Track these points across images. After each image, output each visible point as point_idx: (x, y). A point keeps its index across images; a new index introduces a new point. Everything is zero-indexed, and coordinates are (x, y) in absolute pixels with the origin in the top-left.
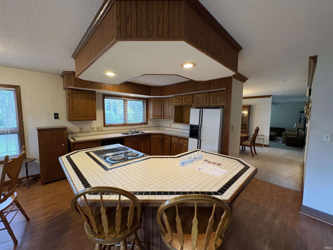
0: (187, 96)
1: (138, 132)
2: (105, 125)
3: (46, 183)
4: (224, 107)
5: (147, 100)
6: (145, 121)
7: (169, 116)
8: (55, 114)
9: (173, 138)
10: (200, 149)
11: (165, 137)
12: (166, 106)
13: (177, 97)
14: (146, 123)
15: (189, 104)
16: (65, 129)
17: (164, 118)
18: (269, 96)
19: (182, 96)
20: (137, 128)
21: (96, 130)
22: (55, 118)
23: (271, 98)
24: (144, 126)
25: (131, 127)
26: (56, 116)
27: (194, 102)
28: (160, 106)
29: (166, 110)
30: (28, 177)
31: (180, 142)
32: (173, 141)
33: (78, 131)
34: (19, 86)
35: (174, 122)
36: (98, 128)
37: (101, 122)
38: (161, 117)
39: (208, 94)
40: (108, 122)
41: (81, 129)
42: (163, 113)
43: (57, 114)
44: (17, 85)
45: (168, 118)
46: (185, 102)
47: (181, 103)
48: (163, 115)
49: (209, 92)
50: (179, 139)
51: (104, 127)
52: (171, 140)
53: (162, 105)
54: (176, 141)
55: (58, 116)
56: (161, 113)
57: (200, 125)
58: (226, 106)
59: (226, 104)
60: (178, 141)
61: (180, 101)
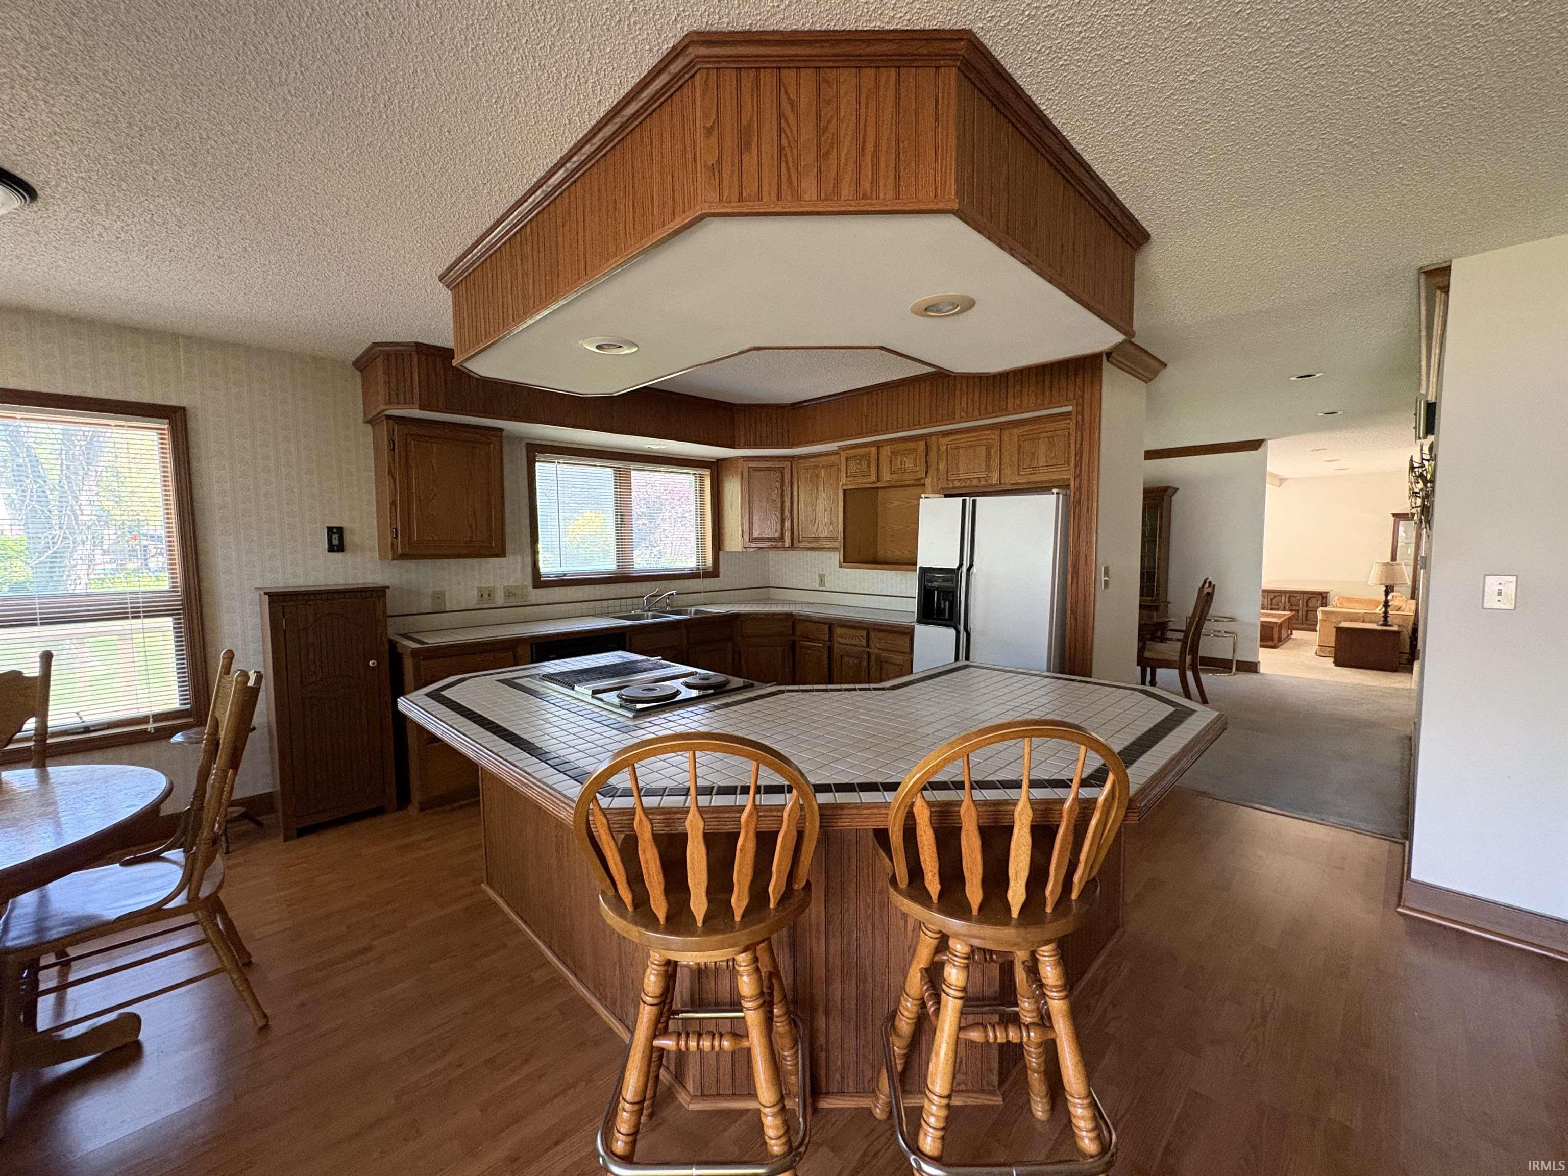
0: (901, 446)
3: (302, 832)
4: (1068, 487)
5: (717, 469)
6: (710, 562)
7: (817, 539)
8: (330, 530)
9: (839, 631)
11: (800, 629)
12: (803, 495)
13: (852, 452)
14: (714, 572)
15: (908, 478)
16: (379, 592)
17: (792, 547)
19: (878, 445)
20: (678, 594)
21: (500, 600)
22: (331, 549)
24: (702, 584)
26: (336, 540)
27: (932, 472)
28: (775, 495)
29: (803, 510)
31: (873, 651)
32: (840, 643)
33: (427, 604)
34: (184, 409)
35: (842, 560)
36: (509, 593)
37: (523, 567)
38: (780, 544)
39: (997, 432)
40: (548, 566)
41: (439, 596)
42: (787, 524)
43: (340, 530)
44: (173, 403)
45: (814, 545)
46: (894, 473)
47: (873, 478)
48: (787, 534)
49: (1001, 427)
50: (868, 633)
51: (534, 587)
52: (830, 640)
53: (782, 491)
54: (855, 645)
55: (341, 538)
56: (779, 525)
57: (964, 568)
58: (1078, 480)
59: (1078, 472)
60: (864, 642)
61: (869, 466)
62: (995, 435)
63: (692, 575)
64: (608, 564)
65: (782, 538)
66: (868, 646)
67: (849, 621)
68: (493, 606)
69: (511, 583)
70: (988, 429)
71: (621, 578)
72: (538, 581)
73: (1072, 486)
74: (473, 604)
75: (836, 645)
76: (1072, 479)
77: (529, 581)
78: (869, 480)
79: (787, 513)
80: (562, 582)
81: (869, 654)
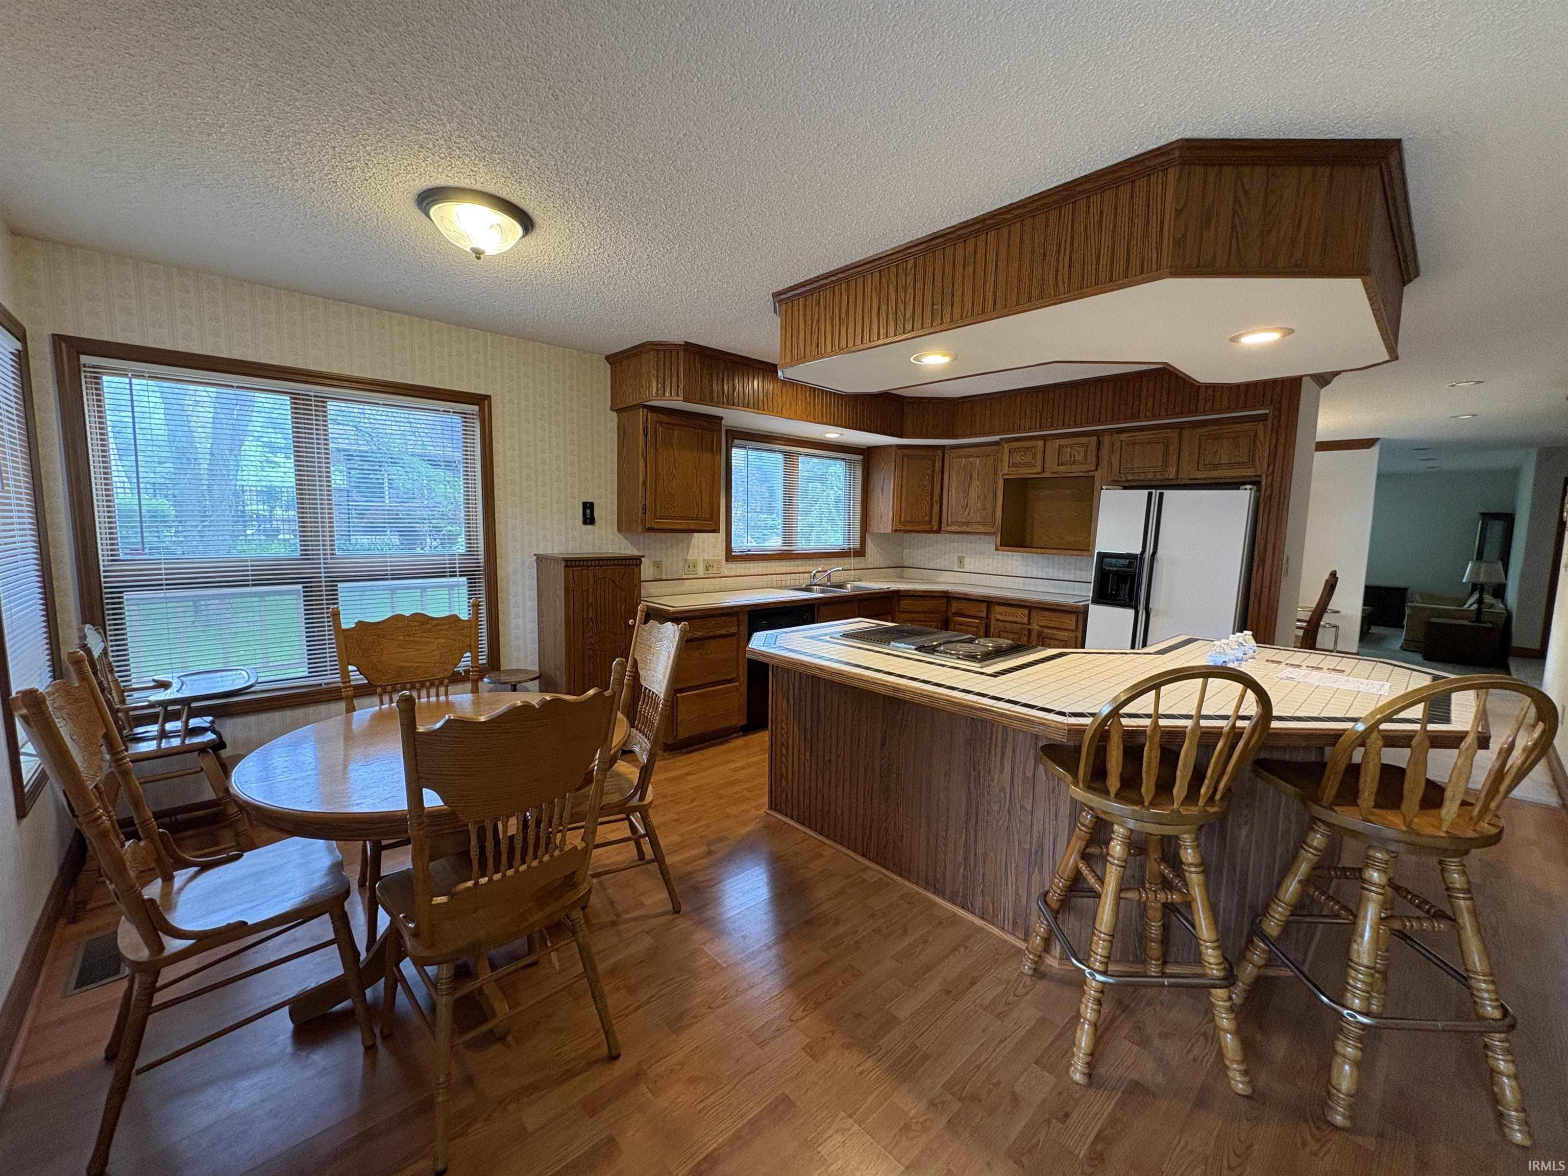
0: (1071, 441)
1: (841, 586)
2: (730, 556)
4: (1260, 483)
5: (868, 455)
6: (858, 545)
7: (967, 524)
8: (585, 504)
9: (998, 609)
11: (955, 607)
12: (955, 480)
13: (1016, 444)
14: (860, 553)
15: (1078, 470)
17: (939, 531)
18: (1367, 443)
19: (1045, 439)
20: (836, 570)
21: (701, 571)
22: (586, 522)
23: (1375, 450)
24: (852, 562)
25: (814, 567)
26: (589, 515)
27: (1104, 463)
28: (926, 481)
29: (954, 495)
31: (1035, 627)
32: (998, 620)
34: (489, 397)
35: (999, 544)
36: (707, 565)
37: (721, 543)
38: (928, 527)
39: (1177, 431)
40: (740, 543)
41: (657, 566)
42: (936, 509)
43: (591, 505)
45: (964, 528)
46: (1062, 464)
47: (1039, 469)
48: (936, 518)
49: (1180, 427)
50: (1030, 612)
51: (727, 561)
52: (988, 617)
53: (933, 477)
54: (1015, 622)
55: (591, 513)
56: (929, 510)
57: (1147, 555)
58: (1270, 478)
59: (1271, 469)
60: (1026, 620)
61: (1034, 457)
62: (1174, 434)
63: (844, 554)
64: (777, 542)
65: (930, 522)
66: (1029, 623)
67: (1012, 600)
68: (696, 576)
69: (711, 557)
70: (1168, 428)
71: (786, 556)
73: (1263, 484)
74: (682, 574)
75: (993, 622)
76: (1264, 477)
77: (725, 555)
78: (1034, 471)
79: (936, 498)
80: (748, 557)
81: (1029, 631)
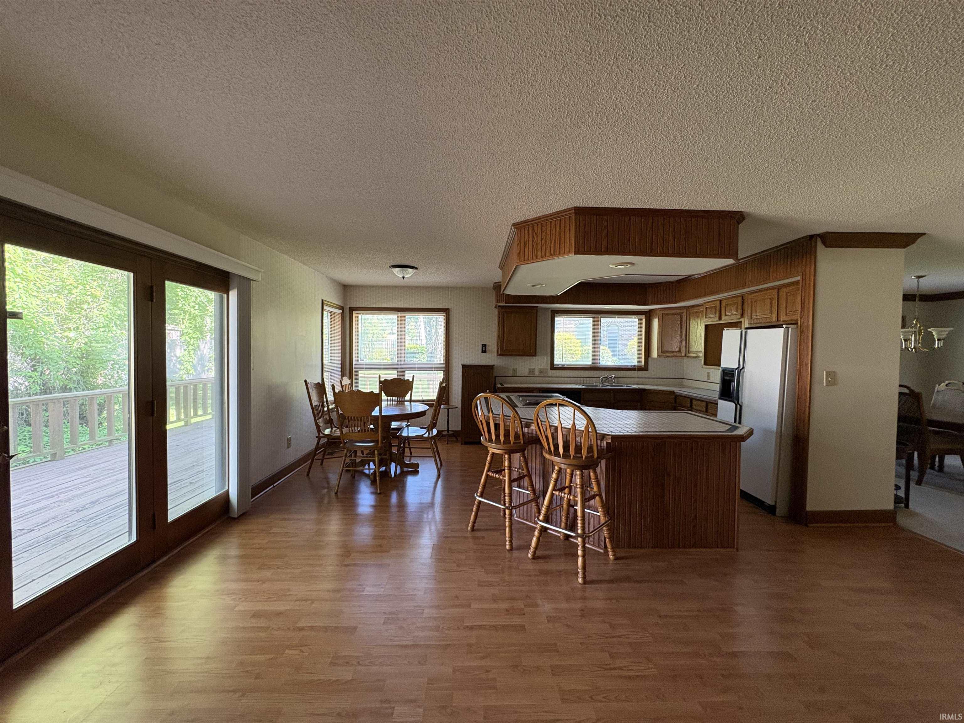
3: (466, 443)
4: (796, 324)
5: (648, 314)
6: (643, 363)
7: (696, 352)
8: (482, 345)
10: (740, 423)
12: (692, 327)
13: (709, 304)
14: (644, 369)
15: (733, 318)
16: (491, 367)
17: (685, 356)
21: (537, 373)
22: (483, 352)
24: (640, 373)
26: (484, 349)
28: (677, 328)
29: (692, 335)
30: (448, 430)
33: (511, 373)
34: (449, 309)
35: (703, 363)
36: (541, 372)
37: (547, 362)
38: (679, 354)
40: (558, 361)
41: (515, 370)
42: (684, 343)
43: (485, 345)
44: (447, 307)
45: (695, 355)
48: (684, 349)
51: (551, 369)
53: (681, 325)
55: (485, 348)
56: (679, 344)
61: (717, 311)
63: (633, 369)
64: (588, 362)
65: (680, 351)
68: (534, 376)
69: (542, 367)
71: (594, 368)
72: (553, 367)
73: (799, 323)
74: (526, 374)
76: (799, 319)
77: (549, 367)
78: (716, 321)
79: (684, 337)
80: (563, 368)
